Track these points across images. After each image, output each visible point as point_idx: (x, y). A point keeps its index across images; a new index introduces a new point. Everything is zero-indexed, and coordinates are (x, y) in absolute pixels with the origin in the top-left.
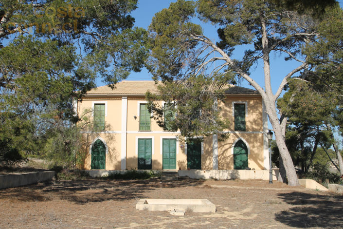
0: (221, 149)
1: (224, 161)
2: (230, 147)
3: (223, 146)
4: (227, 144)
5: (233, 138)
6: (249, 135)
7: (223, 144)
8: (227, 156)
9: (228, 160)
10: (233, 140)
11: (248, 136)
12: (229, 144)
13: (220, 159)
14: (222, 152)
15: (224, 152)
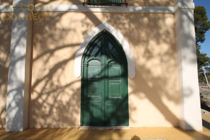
0: (47, 62)
1: (51, 100)
2: (74, 57)
3: (52, 52)
4: (65, 46)
5: (84, 29)
6: (135, 18)
7: (52, 47)
8: (63, 83)
9: (65, 98)
10: (85, 33)
11: (132, 21)
12: (72, 45)
13: (40, 95)
14: (47, 72)
15: (53, 71)
